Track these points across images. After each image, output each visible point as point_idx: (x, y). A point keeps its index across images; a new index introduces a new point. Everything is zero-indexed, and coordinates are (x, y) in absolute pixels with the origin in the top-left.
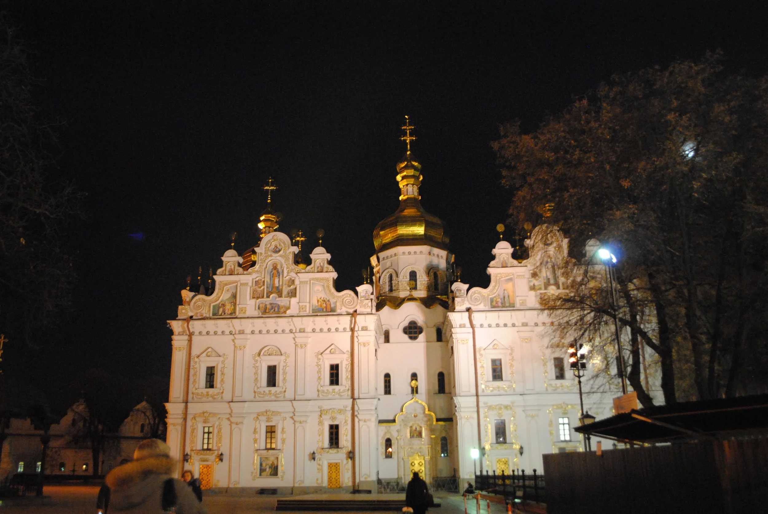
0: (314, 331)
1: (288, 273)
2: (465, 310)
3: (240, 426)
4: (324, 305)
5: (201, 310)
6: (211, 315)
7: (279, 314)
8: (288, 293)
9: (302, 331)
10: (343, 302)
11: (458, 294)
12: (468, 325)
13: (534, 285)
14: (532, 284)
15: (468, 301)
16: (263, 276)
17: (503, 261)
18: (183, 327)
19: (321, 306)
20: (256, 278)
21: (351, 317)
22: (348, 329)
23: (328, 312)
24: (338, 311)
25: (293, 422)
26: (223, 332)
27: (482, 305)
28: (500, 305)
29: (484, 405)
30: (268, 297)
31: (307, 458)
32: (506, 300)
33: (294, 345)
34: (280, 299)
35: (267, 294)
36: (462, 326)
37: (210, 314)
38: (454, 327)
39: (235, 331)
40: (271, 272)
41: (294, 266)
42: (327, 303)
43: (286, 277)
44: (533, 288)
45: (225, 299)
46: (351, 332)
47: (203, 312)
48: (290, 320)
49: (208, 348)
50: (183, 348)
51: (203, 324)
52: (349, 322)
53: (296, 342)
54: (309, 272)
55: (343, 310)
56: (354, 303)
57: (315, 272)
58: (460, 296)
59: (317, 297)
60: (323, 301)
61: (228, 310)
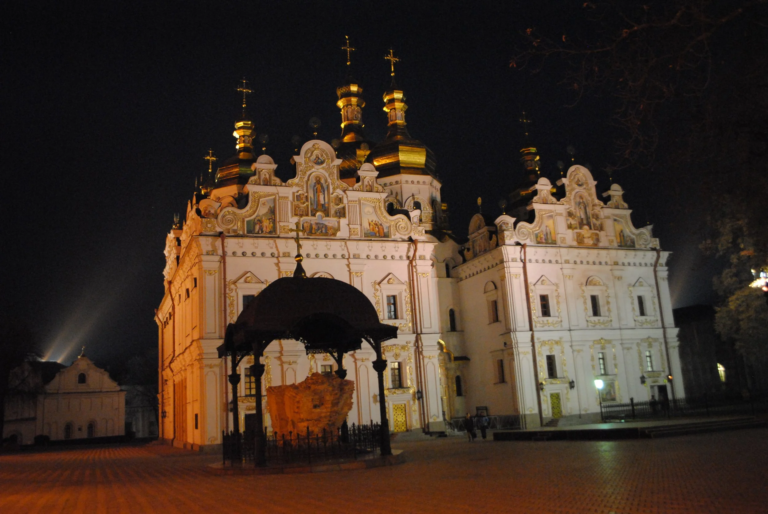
0: (368, 257)
1: (334, 189)
2: (515, 244)
3: (293, 366)
4: (377, 229)
5: (232, 225)
6: (246, 232)
7: (327, 236)
8: (336, 213)
9: (356, 257)
10: (396, 227)
11: (504, 227)
12: (519, 260)
13: (571, 223)
14: (569, 223)
15: (516, 235)
16: (305, 191)
17: (543, 197)
18: (213, 246)
19: (373, 230)
20: (298, 192)
21: (409, 244)
22: (405, 258)
23: (382, 237)
24: (393, 237)
25: (353, 360)
26: (263, 254)
27: (528, 240)
28: (544, 241)
29: (537, 341)
30: (314, 215)
31: (372, 399)
32: (548, 236)
33: (348, 273)
34: (327, 218)
35: (311, 211)
36: (514, 260)
37: (244, 230)
38: (505, 260)
39: (279, 253)
40: (315, 186)
41: (339, 182)
42: (380, 227)
43: (332, 194)
44: (570, 227)
45: (261, 214)
46: (408, 261)
47: (235, 228)
48: (343, 243)
49: (248, 272)
50: (214, 271)
51: (239, 243)
52: (406, 249)
53: (350, 269)
54: (358, 191)
55: (398, 236)
56: (407, 229)
57: (364, 191)
58: (508, 229)
59: (368, 219)
60: (374, 224)
61: (267, 227)
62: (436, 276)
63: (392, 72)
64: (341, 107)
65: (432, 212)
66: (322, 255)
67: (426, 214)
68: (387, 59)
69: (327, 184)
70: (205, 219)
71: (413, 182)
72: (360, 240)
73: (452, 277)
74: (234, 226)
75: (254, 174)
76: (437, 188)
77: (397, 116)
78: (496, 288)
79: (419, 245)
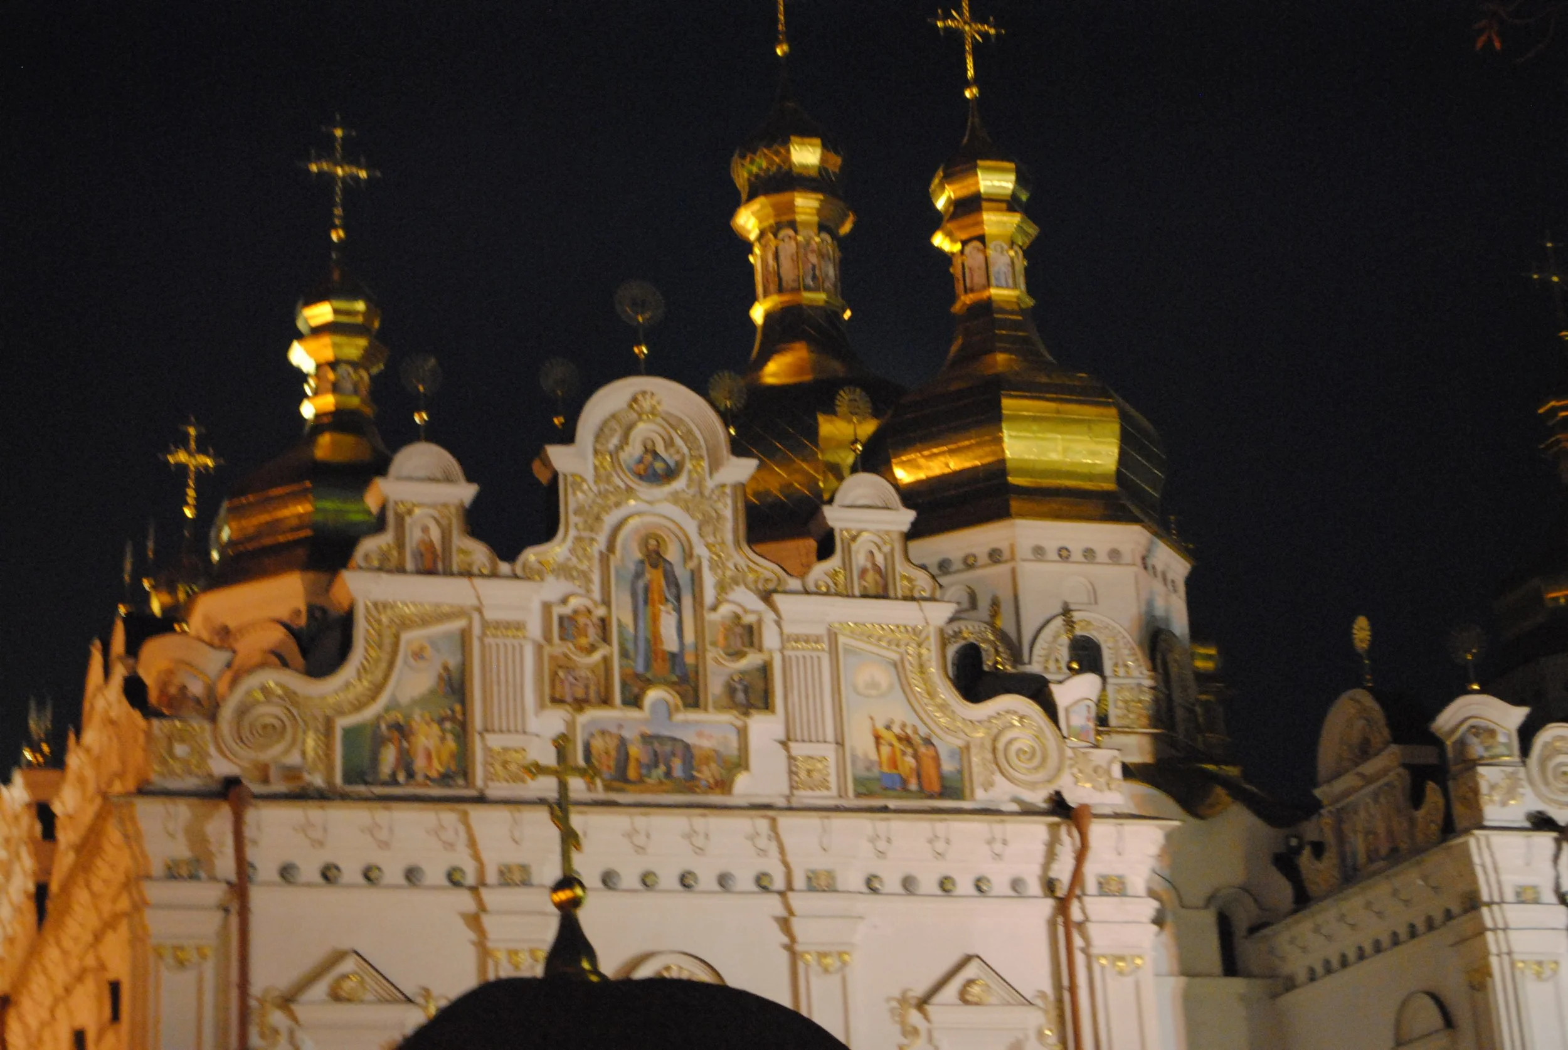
0: (872, 885)
1: (722, 587)
2: (1527, 824)
4: (910, 761)
5: (279, 748)
6: (338, 779)
7: (691, 790)
8: (731, 691)
9: (820, 883)
10: (994, 750)
11: (1477, 749)
12: (1549, 894)
15: (1531, 782)
16: (597, 595)
18: (197, 838)
19: (894, 763)
20: (564, 601)
21: (1053, 828)
22: (1034, 887)
23: (931, 797)
24: (981, 797)
26: (412, 875)
30: (634, 701)
33: (784, 955)
34: (693, 716)
35: (624, 685)
36: (1526, 896)
37: (330, 768)
38: (1485, 897)
39: (481, 868)
40: (638, 575)
41: (741, 558)
42: (923, 749)
43: (714, 608)
45: (405, 698)
46: (1047, 906)
47: (294, 759)
48: (763, 824)
49: (339, 956)
50: (199, 949)
51: (305, 828)
52: (1038, 850)
53: (793, 939)
54: (827, 594)
55: (1001, 792)
56: (1044, 759)
57: (853, 596)
58: (1492, 757)
59: (872, 718)
60: (899, 739)
61: (429, 756)
62: (1176, 968)
63: (967, 84)
64: (753, 236)
65: (1148, 683)
66: (668, 878)
67: (1127, 695)
68: (947, 29)
69: (692, 565)
70: (166, 723)
71: (1064, 554)
72: (837, 809)
73: (1248, 975)
74: (287, 751)
75: (379, 524)
76: (1170, 576)
77: (993, 270)
78: (1449, 1022)
79: (1098, 831)
